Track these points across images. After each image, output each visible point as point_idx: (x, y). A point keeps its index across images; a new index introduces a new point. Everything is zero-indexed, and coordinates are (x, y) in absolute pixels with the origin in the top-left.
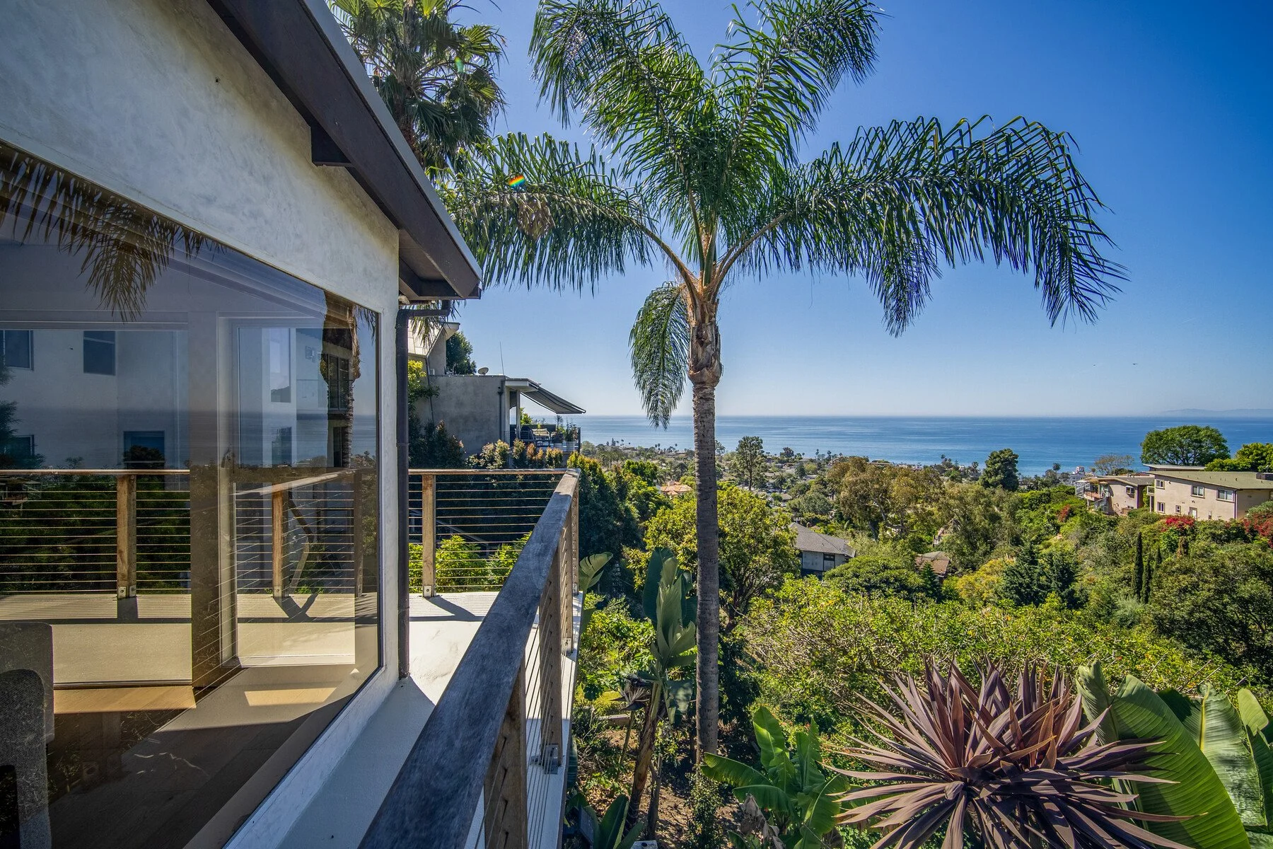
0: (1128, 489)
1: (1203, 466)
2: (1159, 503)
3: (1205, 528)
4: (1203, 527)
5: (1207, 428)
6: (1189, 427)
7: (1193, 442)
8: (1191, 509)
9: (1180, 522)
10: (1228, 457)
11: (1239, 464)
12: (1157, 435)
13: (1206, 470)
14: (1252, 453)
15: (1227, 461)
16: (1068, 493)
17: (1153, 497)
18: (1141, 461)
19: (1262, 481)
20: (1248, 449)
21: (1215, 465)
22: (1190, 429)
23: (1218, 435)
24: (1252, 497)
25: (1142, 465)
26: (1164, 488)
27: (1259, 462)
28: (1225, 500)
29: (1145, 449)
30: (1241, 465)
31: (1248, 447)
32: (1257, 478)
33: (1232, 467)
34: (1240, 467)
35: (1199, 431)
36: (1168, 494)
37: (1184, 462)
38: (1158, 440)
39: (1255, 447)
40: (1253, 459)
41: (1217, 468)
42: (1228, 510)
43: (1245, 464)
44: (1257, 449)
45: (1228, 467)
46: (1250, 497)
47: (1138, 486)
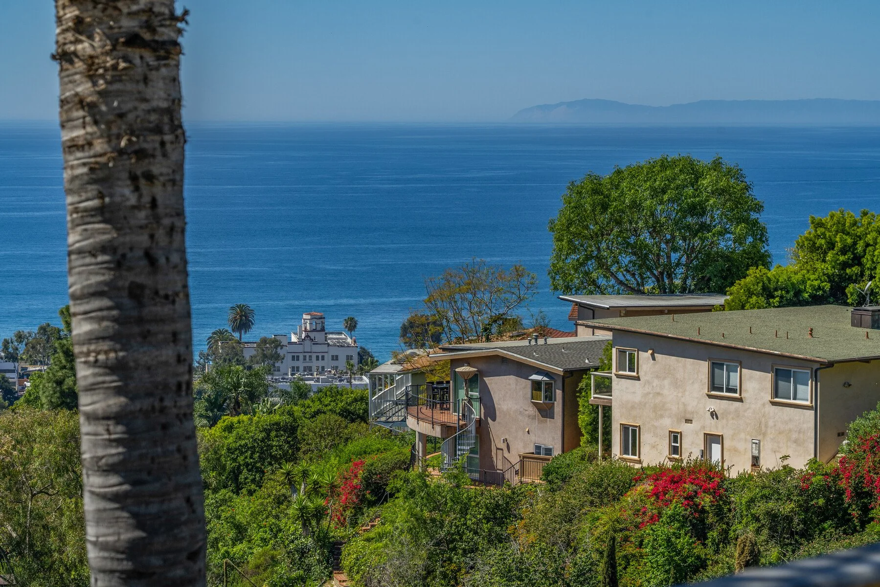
0: (536, 385)
1: (721, 291)
2: (625, 428)
3: (752, 501)
4: (746, 495)
5: (717, 165)
6: (674, 163)
7: (683, 212)
8: (711, 439)
9: (689, 487)
11: (804, 282)
12: (595, 192)
14: (831, 245)
15: (773, 273)
16: (349, 415)
17: (607, 410)
18: (554, 285)
19: (867, 333)
20: (823, 230)
21: (752, 287)
22: (677, 170)
23: (742, 185)
24: (850, 385)
25: (559, 298)
26: (638, 373)
27: (848, 271)
28: (792, 401)
29: (564, 243)
30: (809, 282)
31: (823, 224)
32: (853, 325)
33: (788, 292)
34: (805, 290)
35: (698, 176)
36: (650, 393)
37: (658, 281)
38: (598, 208)
39: (839, 223)
40: (835, 262)
41: (754, 298)
42: (799, 432)
43: (817, 280)
44: (843, 232)
45: (780, 292)
46: (846, 385)
47: (565, 371)
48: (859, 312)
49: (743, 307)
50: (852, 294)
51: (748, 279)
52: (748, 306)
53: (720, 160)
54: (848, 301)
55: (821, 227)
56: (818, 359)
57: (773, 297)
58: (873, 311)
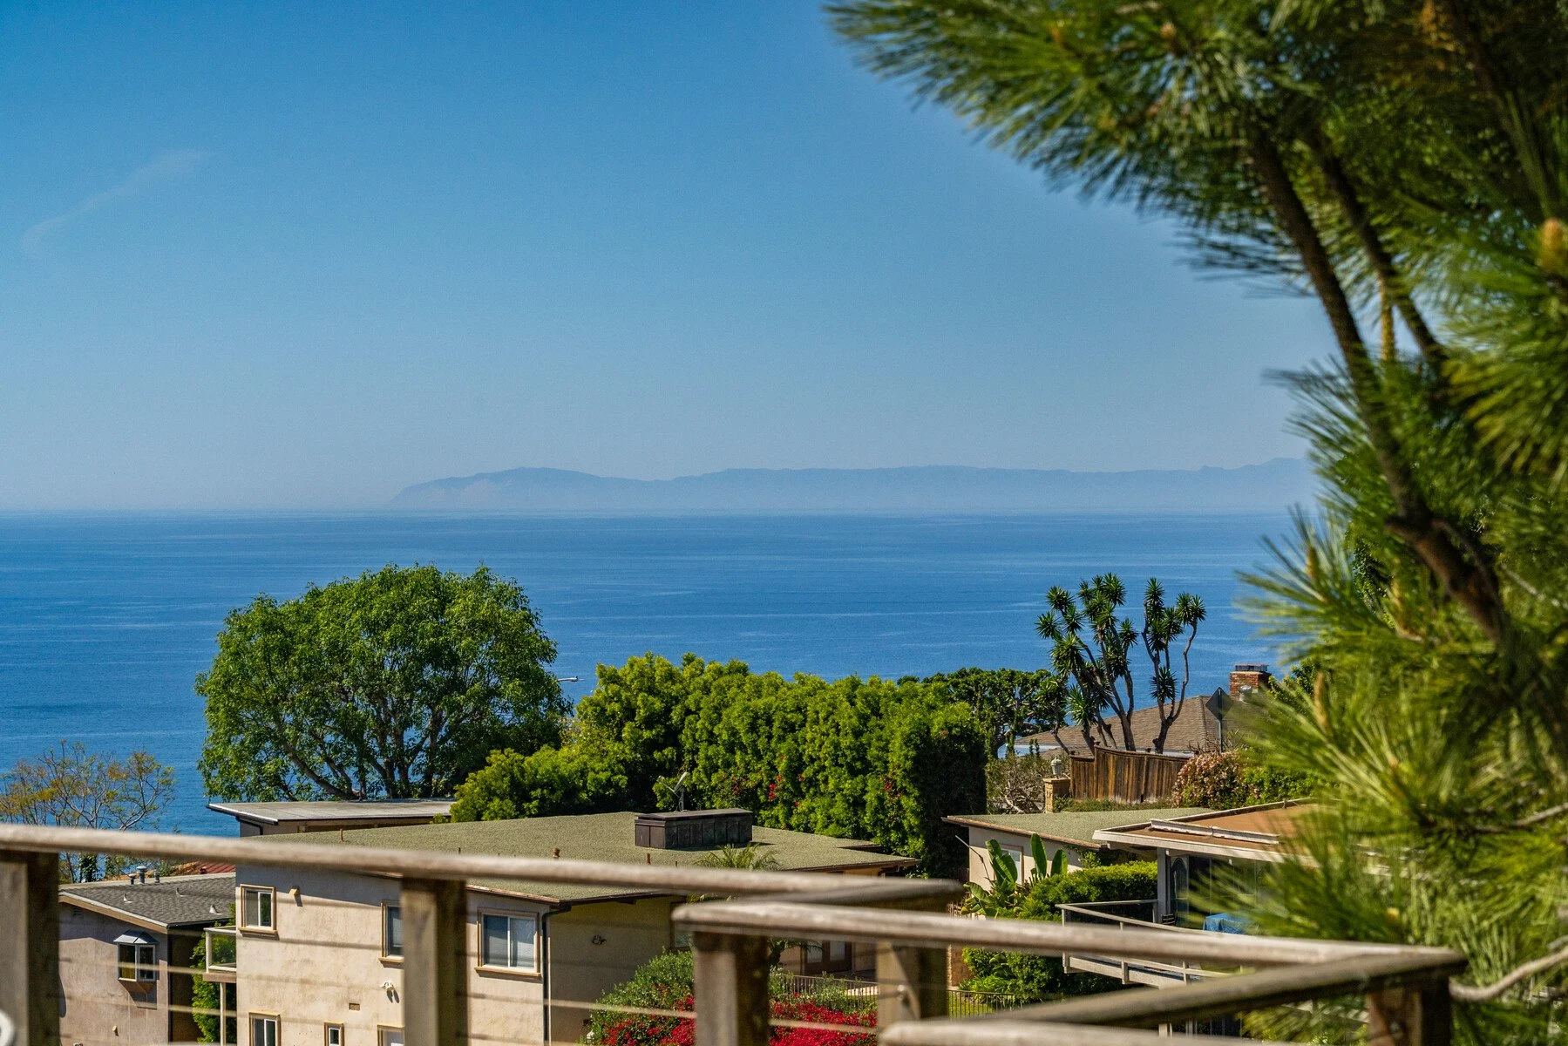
0: (126, 953)
2: (257, 1023)
5: (482, 581)
6: (403, 580)
7: (420, 661)
10: (554, 738)
11: (583, 773)
12: (268, 627)
13: (460, 816)
14: (630, 711)
15: (544, 760)
17: (231, 990)
18: (209, 785)
19: (649, 855)
20: (616, 687)
21: (493, 783)
22: (407, 590)
23: (520, 613)
24: (602, 941)
25: (208, 807)
26: (275, 928)
27: (657, 755)
28: (509, 969)
29: (220, 714)
30: (591, 775)
31: (618, 677)
32: (638, 843)
33: (553, 791)
34: (584, 786)
35: (445, 599)
36: (294, 961)
37: (384, 776)
38: (274, 656)
39: (643, 676)
40: (636, 741)
41: (497, 801)
42: (521, 1020)
43: (606, 770)
44: (651, 691)
45: (539, 790)
46: (596, 941)
47: (171, 927)
48: (646, 822)
49: (478, 818)
50: (663, 795)
51: (488, 770)
52: (486, 814)
53: (486, 574)
54: (658, 805)
55: (614, 682)
56: (546, 898)
57: (530, 801)
58: (668, 820)
